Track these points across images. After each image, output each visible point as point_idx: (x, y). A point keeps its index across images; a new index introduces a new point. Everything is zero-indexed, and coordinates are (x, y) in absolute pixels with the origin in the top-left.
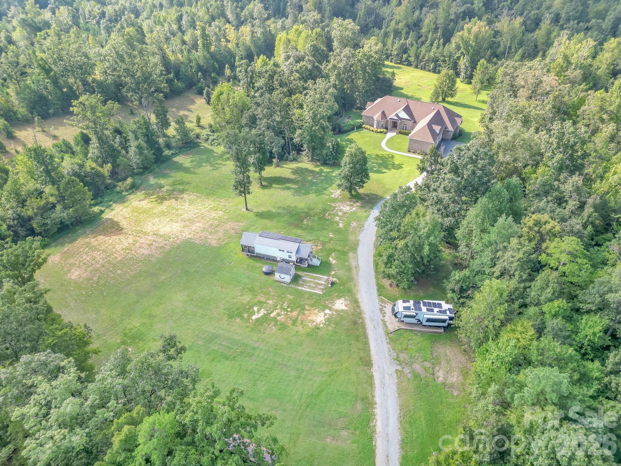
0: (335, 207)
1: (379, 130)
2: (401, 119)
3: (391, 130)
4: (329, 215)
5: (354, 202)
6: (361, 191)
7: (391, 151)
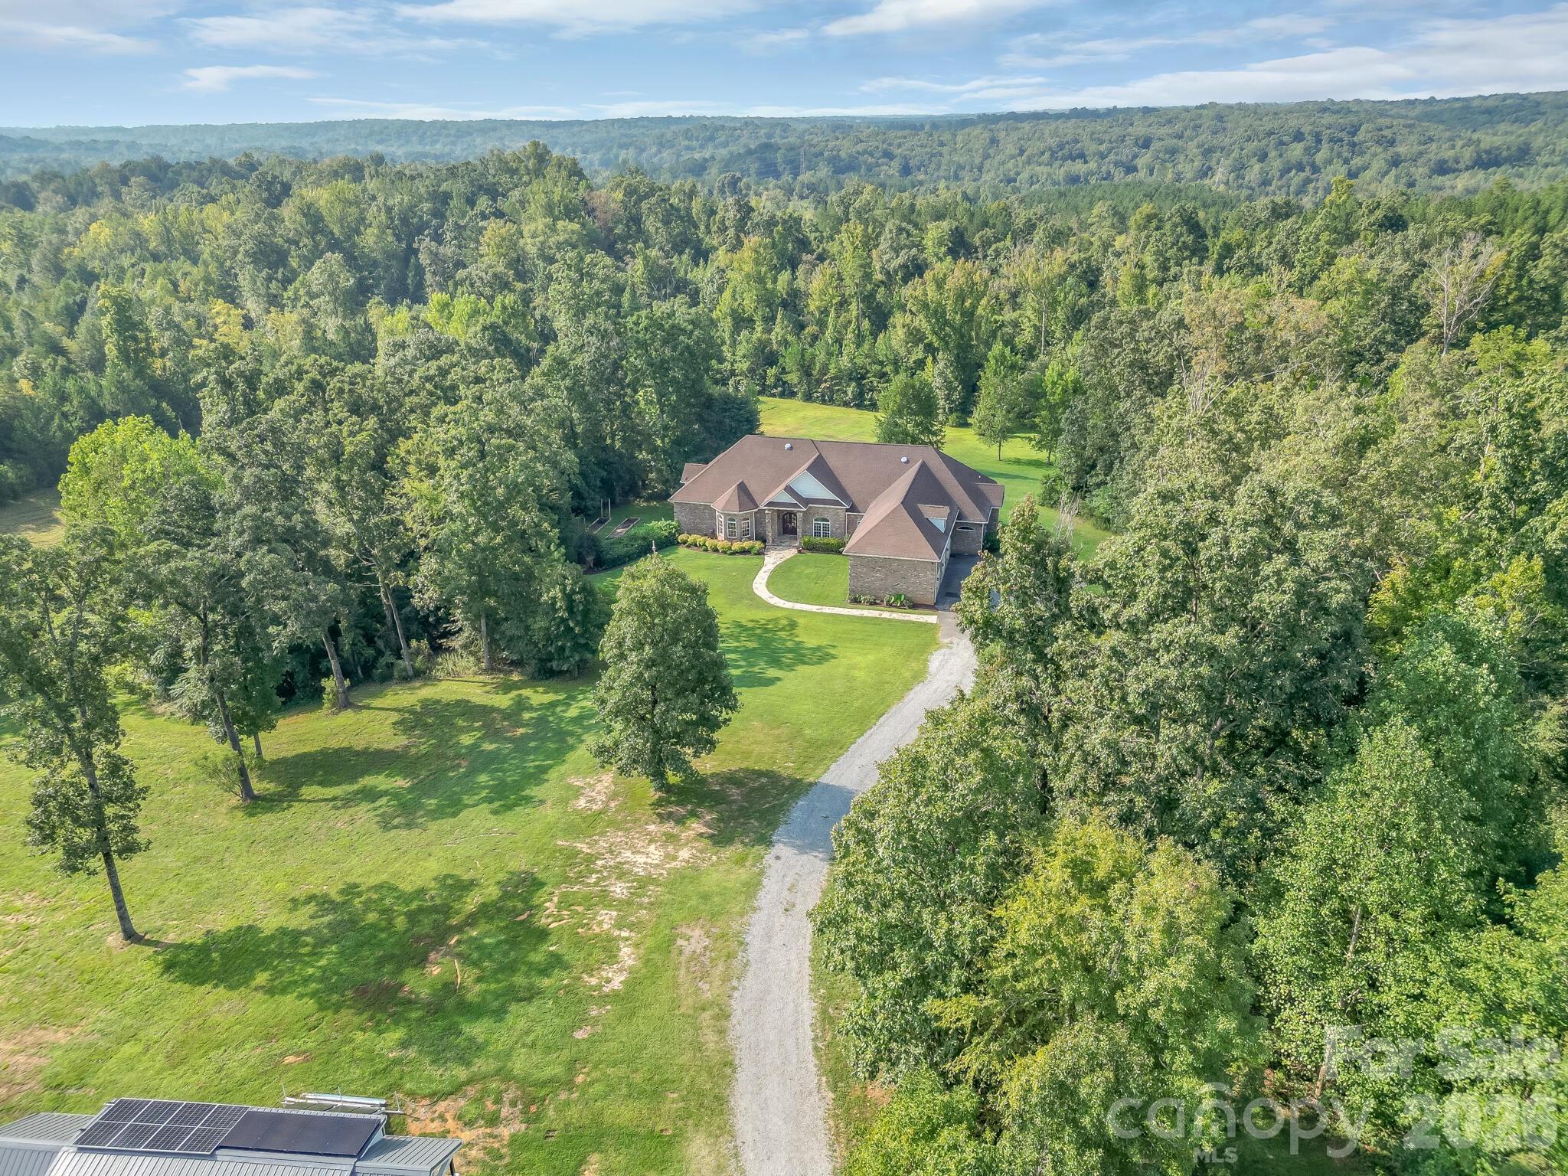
0: (590, 859)
1: (736, 546)
2: (807, 501)
3: (777, 544)
4: (566, 903)
5: (680, 821)
6: (706, 765)
7: (789, 605)
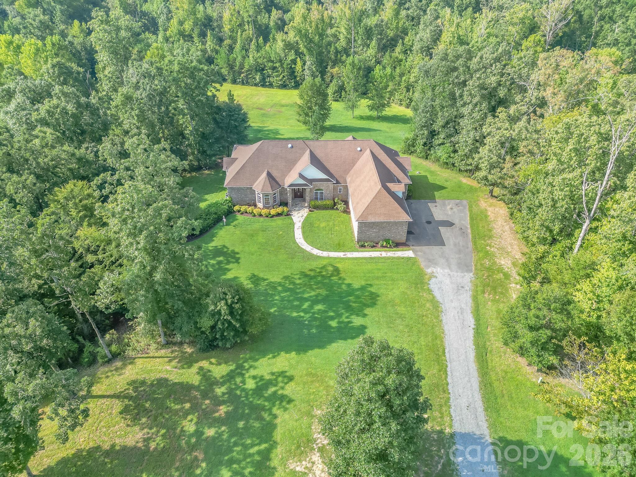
1: (273, 212)
2: (311, 181)
3: (296, 207)
7: (325, 254)
